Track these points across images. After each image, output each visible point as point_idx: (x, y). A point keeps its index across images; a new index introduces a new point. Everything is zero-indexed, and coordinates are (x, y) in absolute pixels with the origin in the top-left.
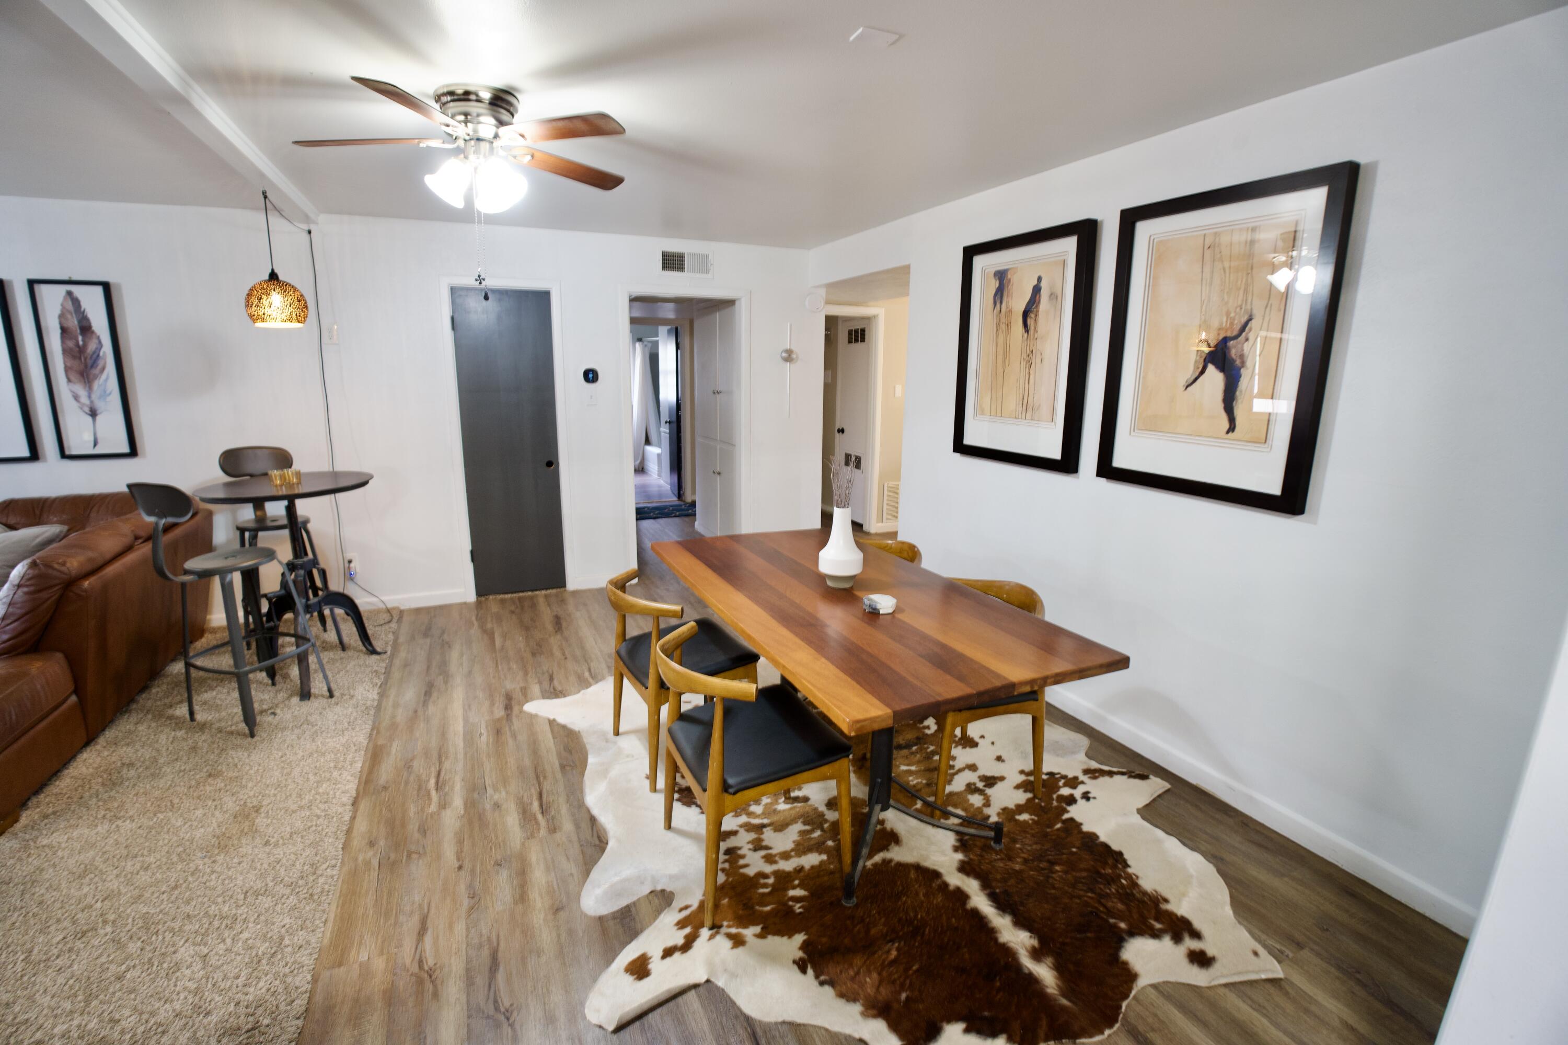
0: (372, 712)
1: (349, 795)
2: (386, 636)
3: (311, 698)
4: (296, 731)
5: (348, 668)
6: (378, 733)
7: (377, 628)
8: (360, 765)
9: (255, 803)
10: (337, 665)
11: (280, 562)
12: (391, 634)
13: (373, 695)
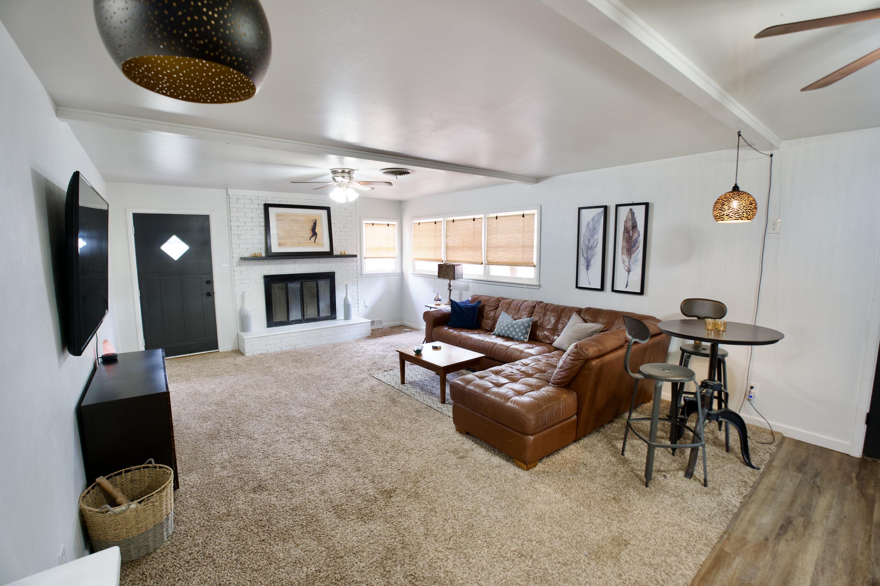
0: (730, 517)
1: (685, 580)
2: (764, 454)
3: (692, 479)
4: (673, 499)
5: (725, 468)
6: (728, 539)
7: (758, 445)
8: (704, 560)
9: (627, 538)
10: (719, 461)
11: (696, 383)
12: (768, 454)
13: (737, 501)
